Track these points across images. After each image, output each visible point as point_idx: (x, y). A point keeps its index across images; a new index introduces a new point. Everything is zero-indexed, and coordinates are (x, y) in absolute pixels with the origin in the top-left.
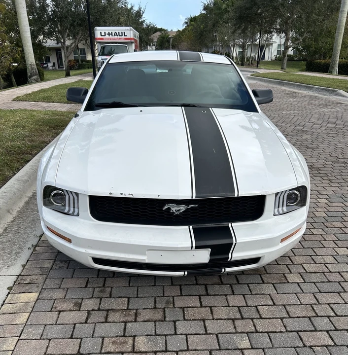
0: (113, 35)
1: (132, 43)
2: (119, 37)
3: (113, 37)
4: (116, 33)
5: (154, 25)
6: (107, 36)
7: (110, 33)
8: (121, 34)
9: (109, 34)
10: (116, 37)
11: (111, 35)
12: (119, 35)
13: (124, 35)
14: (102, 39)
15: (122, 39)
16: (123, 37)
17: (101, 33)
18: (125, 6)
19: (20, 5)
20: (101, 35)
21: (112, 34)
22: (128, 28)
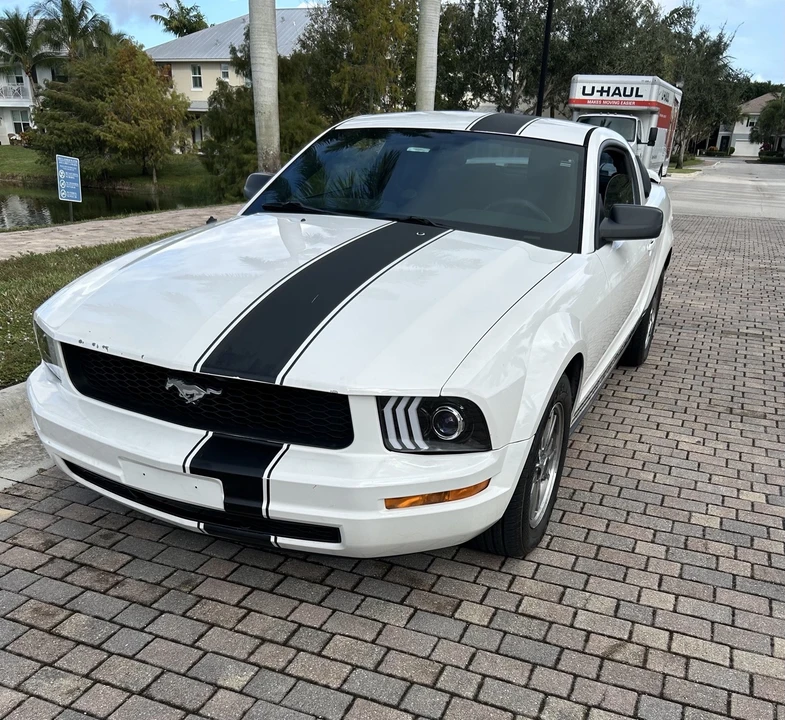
0: (611, 93)
1: (653, 113)
2: (623, 98)
3: (610, 98)
4: (618, 88)
5: (749, 75)
6: (597, 95)
7: (606, 89)
8: (628, 93)
9: (602, 91)
10: (616, 97)
11: (605, 94)
12: (625, 95)
13: (637, 95)
14: (585, 101)
15: (629, 103)
16: (633, 98)
17: (584, 88)
18: (686, 30)
19: (428, 25)
20: (584, 94)
21: (608, 92)
22: (650, 78)
